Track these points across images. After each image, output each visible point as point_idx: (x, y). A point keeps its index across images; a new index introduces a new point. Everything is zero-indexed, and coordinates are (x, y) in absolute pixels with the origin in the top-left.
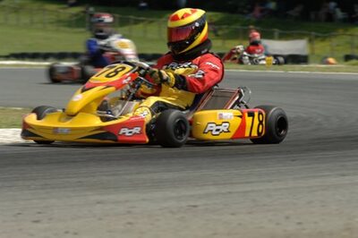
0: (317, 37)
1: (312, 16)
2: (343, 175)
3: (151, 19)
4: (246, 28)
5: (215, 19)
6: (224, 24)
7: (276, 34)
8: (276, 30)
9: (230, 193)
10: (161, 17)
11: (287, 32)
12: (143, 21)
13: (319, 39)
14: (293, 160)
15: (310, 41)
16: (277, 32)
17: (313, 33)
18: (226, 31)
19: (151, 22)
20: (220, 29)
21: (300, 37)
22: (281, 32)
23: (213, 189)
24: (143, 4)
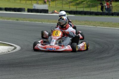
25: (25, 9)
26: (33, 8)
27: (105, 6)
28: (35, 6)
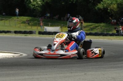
0: (63, 26)
1: (62, 19)
2: (72, 73)
3: (6, 19)
4: (39, 22)
5: (28, 19)
6: (32, 21)
7: (50, 25)
8: (50, 23)
9: (33, 78)
10: (10, 18)
11: (53, 24)
12: (4, 19)
13: (64, 27)
14: (55, 68)
15: (61, 27)
16: (50, 24)
17: (62, 25)
18: (33, 23)
19: (7, 20)
20: (30, 22)
21: (58, 26)
22: (51, 24)
23: (27, 77)
24: (4, 14)
25: (35, 31)
26: (45, 31)
27: (120, 30)
28: (46, 29)
